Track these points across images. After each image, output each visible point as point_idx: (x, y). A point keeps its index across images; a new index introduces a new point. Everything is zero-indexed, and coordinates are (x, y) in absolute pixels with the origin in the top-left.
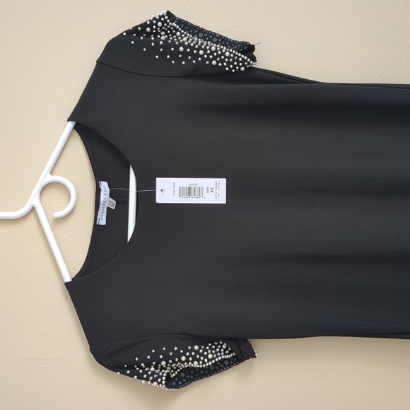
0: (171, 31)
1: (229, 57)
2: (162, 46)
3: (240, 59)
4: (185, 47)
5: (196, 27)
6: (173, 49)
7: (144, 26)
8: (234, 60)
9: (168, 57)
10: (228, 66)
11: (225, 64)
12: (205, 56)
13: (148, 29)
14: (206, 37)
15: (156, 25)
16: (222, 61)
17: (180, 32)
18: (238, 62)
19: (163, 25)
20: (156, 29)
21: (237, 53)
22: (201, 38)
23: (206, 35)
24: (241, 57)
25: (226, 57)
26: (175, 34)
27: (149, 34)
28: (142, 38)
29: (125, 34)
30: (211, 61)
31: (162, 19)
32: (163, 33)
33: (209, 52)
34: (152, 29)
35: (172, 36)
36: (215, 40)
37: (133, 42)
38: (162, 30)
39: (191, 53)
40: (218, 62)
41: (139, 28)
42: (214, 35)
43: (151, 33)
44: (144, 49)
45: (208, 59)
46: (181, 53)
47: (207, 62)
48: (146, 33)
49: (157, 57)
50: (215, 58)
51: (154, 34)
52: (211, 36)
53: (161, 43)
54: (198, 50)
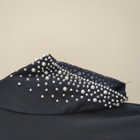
0: (53, 70)
1: (107, 95)
2: (47, 87)
3: (117, 96)
4: (69, 87)
5: (75, 67)
6: (57, 89)
7: (29, 67)
8: (111, 98)
9: (53, 96)
10: (107, 102)
11: (104, 101)
12: (87, 94)
13: (33, 70)
14: (84, 75)
15: (40, 65)
16: (102, 98)
17: (61, 70)
18: (115, 99)
19: (47, 65)
20: (40, 69)
21: (113, 91)
22: (80, 76)
23: (84, 73)
24: (117, 95)
25: (104, 95)
26: (57, 73)
27: (34, 74)
28: (28, 79)
29: (11, 76)
30: (92, 98)
31: (46, 59)
32: (46, 73)
33: (89, 90)
34: (37, 69)
35: (55, 75)
36: (92, 78)
37: (19, 84)
38: (45, 70)
39: (73, 93)
40: (98, 99)
41: (25, 69)
42: (91, 73)
43: (36, 73)
44: (31, 90)
45: (89, 97)
46: (65, 92)
47: (89, 100)
48: (32, 73)
49: (42, 96)
50: (95, 96)
51: (38, 74)
52: (88, 75)
53: (46, 83)
54: (80, 89)
